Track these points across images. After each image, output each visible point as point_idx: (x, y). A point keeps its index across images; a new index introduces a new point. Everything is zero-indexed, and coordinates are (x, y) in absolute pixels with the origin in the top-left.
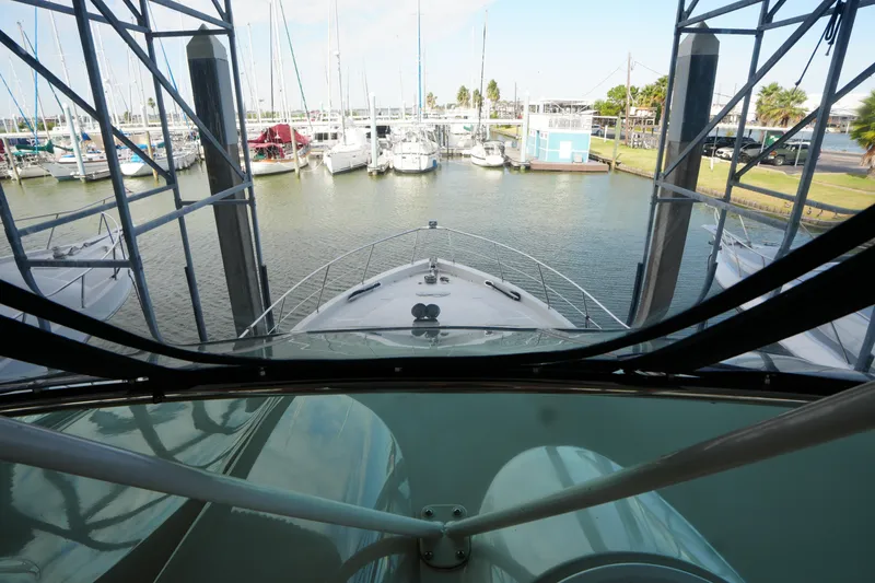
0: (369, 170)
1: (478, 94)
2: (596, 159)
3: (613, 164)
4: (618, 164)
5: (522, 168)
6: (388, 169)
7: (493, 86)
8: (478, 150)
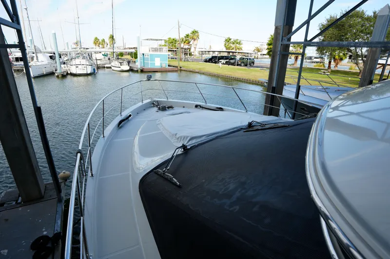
0: (56, 74)
1: (103, 41)
2: (171, 66)
3: (179, 68)
4: (180, 67)
5: (139, 71)
6: (68, 74)
7: (112, 37)
8: (115, 63)
